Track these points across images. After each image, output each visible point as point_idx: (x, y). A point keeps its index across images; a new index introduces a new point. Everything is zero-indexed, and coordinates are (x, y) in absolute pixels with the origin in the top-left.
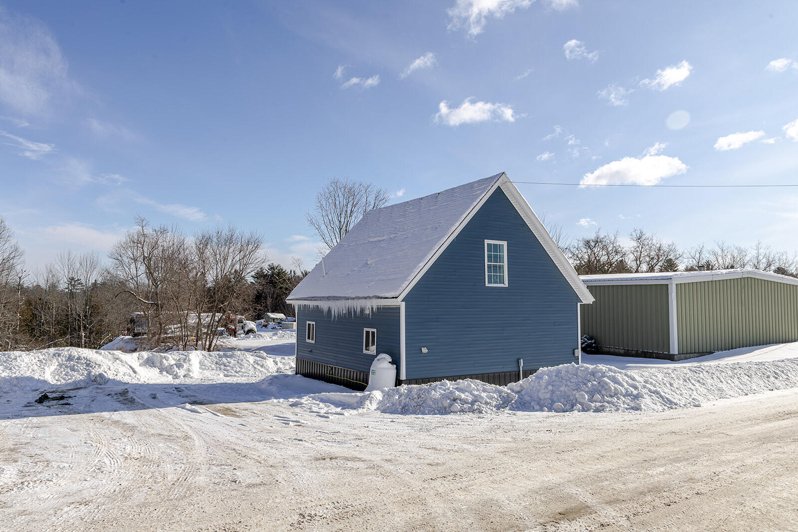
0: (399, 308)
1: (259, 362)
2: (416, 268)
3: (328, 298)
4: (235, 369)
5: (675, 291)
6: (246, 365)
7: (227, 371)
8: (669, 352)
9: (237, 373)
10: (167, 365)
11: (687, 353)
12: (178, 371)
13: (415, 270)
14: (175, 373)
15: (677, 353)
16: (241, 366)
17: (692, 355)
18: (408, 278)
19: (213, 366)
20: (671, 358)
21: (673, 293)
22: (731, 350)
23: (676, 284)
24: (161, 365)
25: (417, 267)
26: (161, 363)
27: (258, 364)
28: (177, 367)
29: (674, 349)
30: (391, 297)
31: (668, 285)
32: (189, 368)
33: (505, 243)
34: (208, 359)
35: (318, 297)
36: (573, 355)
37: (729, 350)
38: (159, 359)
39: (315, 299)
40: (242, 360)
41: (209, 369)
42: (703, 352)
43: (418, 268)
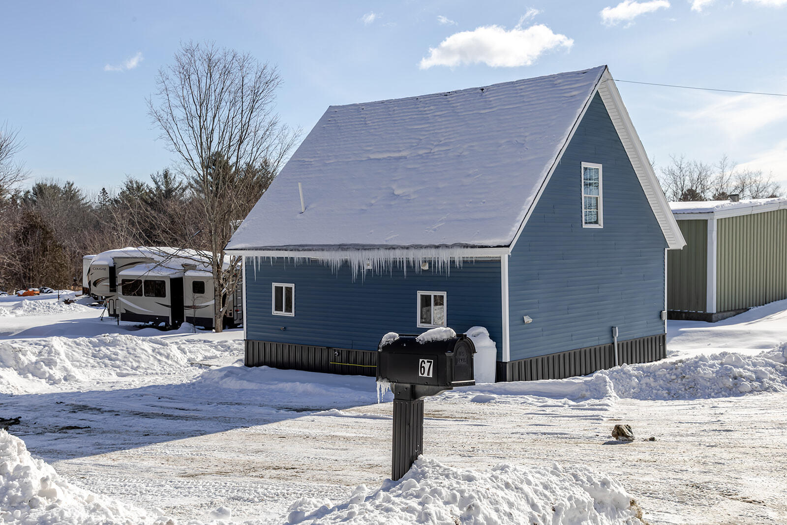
0: (499, 261)
1: (162, 351)
2: (525, 204)
3: (342, 247)
4: (130, 364)
5: (716, 230)
6: (143, 356)
7: (119, 367)
8: (706, 311)
9: (136, 370)
10: (26, 362)
11: (724, 311)
12: (50, 371)
13: (524, 207)
14: (47, 375)
15: (715, 312)
16: (136, 359)
17: (729, 313)
18: (518, 218)
19: (91, 361)
20: (708, 319)
21: (714, 232)
22: (765, 305)
23: (717, 220)
24: (18, 363)
25: (526, 202)
26: (17, 360)
27: (161, 354)
28: (46, 365)
29: (712, 307)
30: (496, 245)
31: (707, 220)
32: (64, 367)
33: (599, 167)
34: (77, 350)
35: (314, 245)
36: (659, 319)
37: (763, 305)
38: (10, 352)
39: (306, 248)
40: (135, 350)
41: (86, 366)
42: (739, 309)
43: (527, 204)
